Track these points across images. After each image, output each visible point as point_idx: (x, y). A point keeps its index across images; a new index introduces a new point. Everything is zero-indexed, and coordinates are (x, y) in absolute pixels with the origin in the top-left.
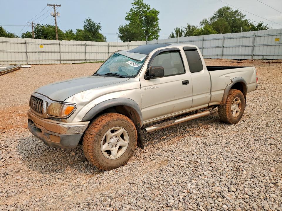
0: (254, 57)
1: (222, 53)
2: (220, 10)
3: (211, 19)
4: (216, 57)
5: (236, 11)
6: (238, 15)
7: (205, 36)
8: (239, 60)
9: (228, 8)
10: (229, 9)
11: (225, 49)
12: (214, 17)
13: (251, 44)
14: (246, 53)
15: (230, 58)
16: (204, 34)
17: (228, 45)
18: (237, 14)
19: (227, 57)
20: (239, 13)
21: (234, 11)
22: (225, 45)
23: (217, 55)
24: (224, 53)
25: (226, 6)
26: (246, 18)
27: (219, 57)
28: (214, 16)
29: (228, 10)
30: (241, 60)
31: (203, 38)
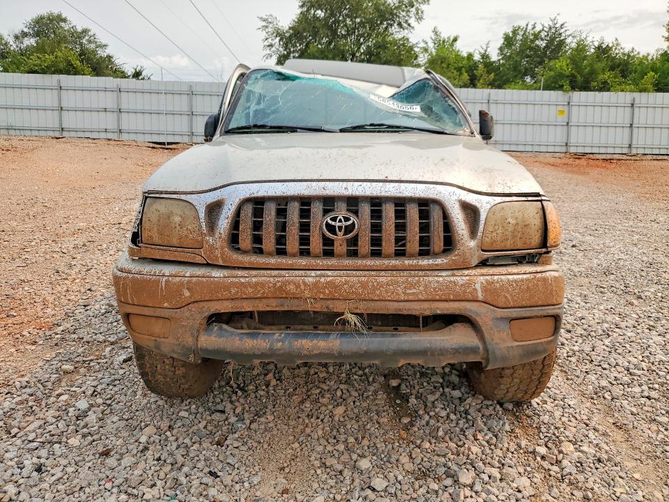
0: (194, 138)
1: (119, 126)
2: (42, 18)
3: (17, 37)
4: (103, 135)
5: (85, 31)
6: (90, 42)
7: (63, 77)
8: (164, 144)
9: (60, 19)
10: (65, 20)
11: (124, 116)
12: (25, 35)
13: (185, 108)
14: (178, 129)
15: (140, 138)
16: (60, 72)
17: (132, 107)
18: (87, 38)
19: (132, 137)
20: (91, 37)
21: (79, 29)
22: (124, 106)
23: (106, 131)
24: (124, 127)
25: (56, 12)
26: (108, 51)
27: (110, 136)
28: (26, 30)
29: (63, 24)
30: (169, 144)
31: (59, 81)
